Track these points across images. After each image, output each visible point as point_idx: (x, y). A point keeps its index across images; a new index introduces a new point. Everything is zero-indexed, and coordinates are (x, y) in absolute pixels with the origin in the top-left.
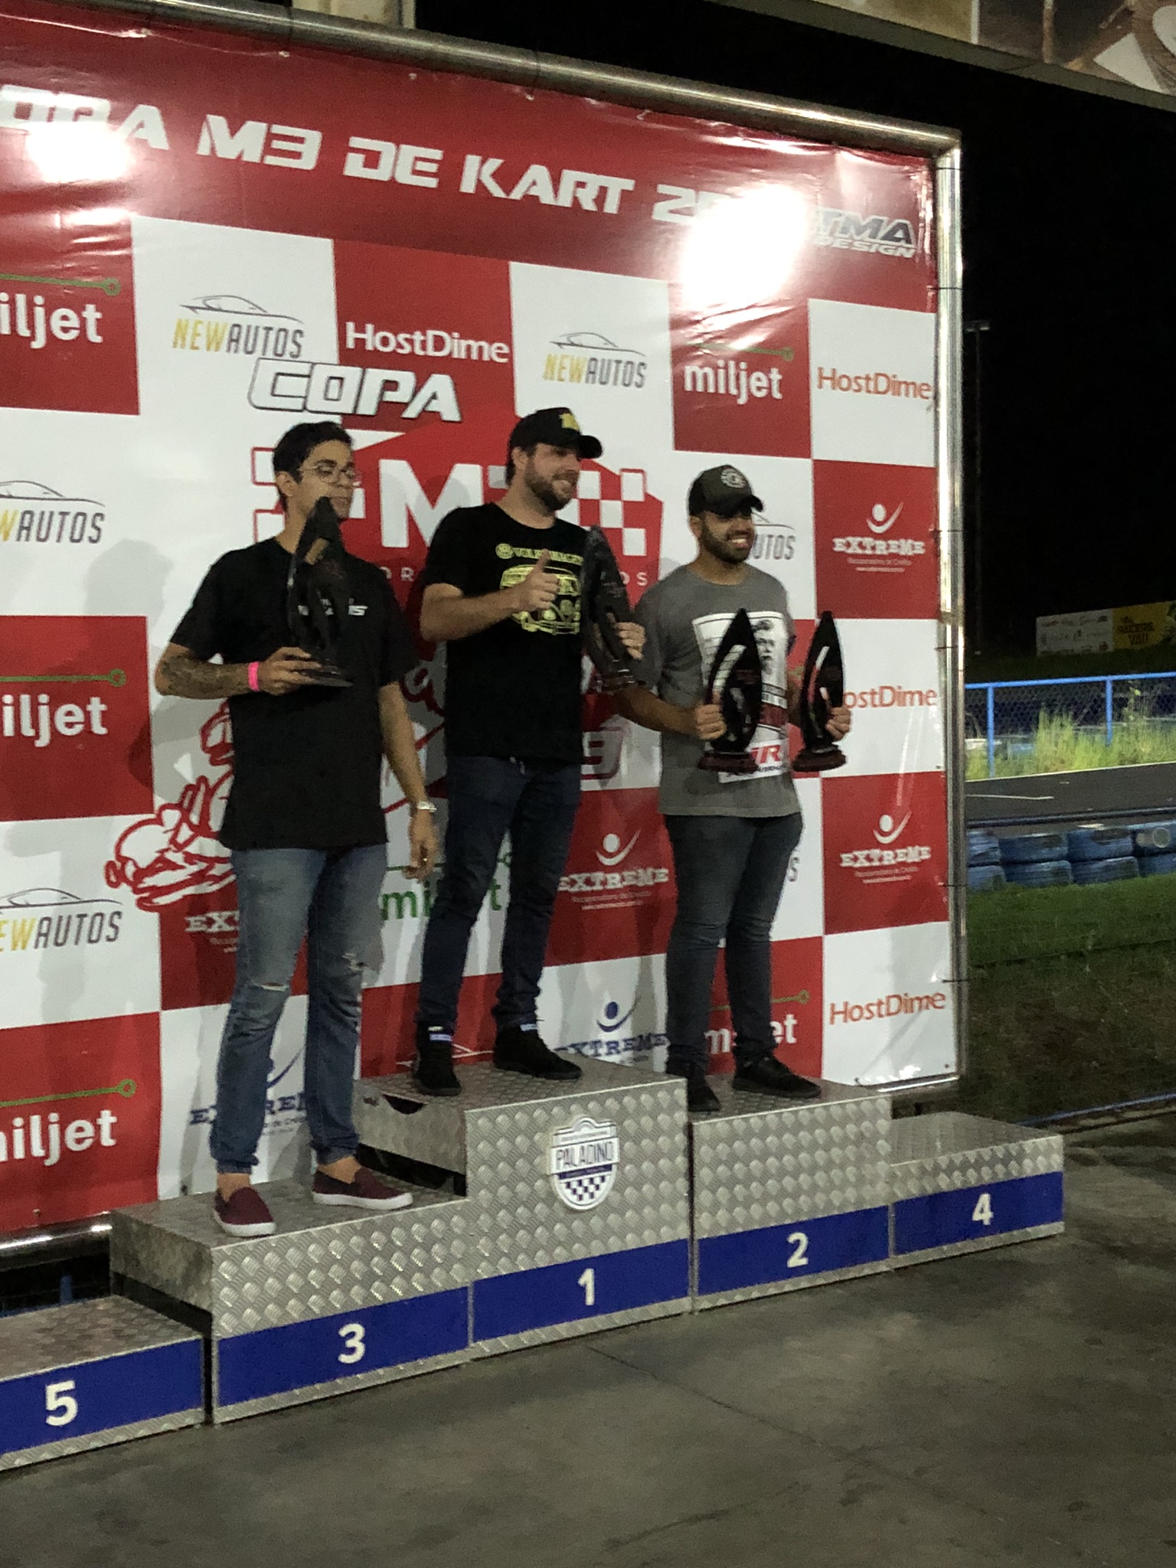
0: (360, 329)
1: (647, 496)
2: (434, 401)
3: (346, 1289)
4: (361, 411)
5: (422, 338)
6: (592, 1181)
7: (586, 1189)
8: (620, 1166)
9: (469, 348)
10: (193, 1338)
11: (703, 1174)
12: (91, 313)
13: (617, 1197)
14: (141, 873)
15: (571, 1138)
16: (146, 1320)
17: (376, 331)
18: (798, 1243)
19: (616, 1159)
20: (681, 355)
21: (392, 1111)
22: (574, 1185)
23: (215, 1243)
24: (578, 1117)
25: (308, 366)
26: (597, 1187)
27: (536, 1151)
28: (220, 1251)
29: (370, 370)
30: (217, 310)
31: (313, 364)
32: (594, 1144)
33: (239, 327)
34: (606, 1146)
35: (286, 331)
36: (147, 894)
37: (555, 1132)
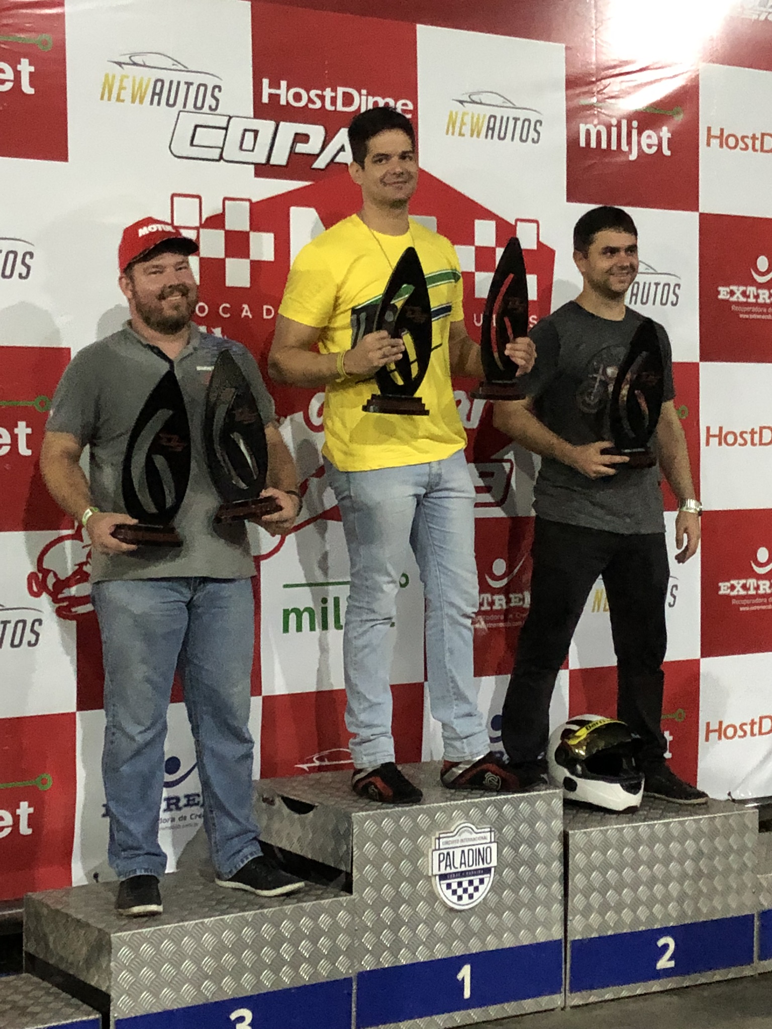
0: (275, 84)
1: (539, 243)
2: (341, 153)
3: (237, 976)
4: (273, 161)
5: (333, 94)
6: (471, 883)
7: (465, 890)
8: (499, 870)
9: (376, 103)
10: (92, 1017)
11: (577, 880)
12: (25, 67)
13: (493, 899)
14: (60, 584)
15: (453, 842)
16: (51, 998)
17: (289, 88)
18: (666, 946)
19: (494, 863)
20: (575, 114)
21: (286, 810)
22: (454, 886)
23: (115, 929)
24: (459, 822)
25: (225, 119)
26: (476, 889)
27: (417, 854)
28: (119, 937)
29: (282, 124)
30: (141, 65)
31: (230, 118)
32: (474, 848)
33: (162, 81)
34: (485, 850)
35: (205, 86)
36: (65, 604)
37: (437, 836)
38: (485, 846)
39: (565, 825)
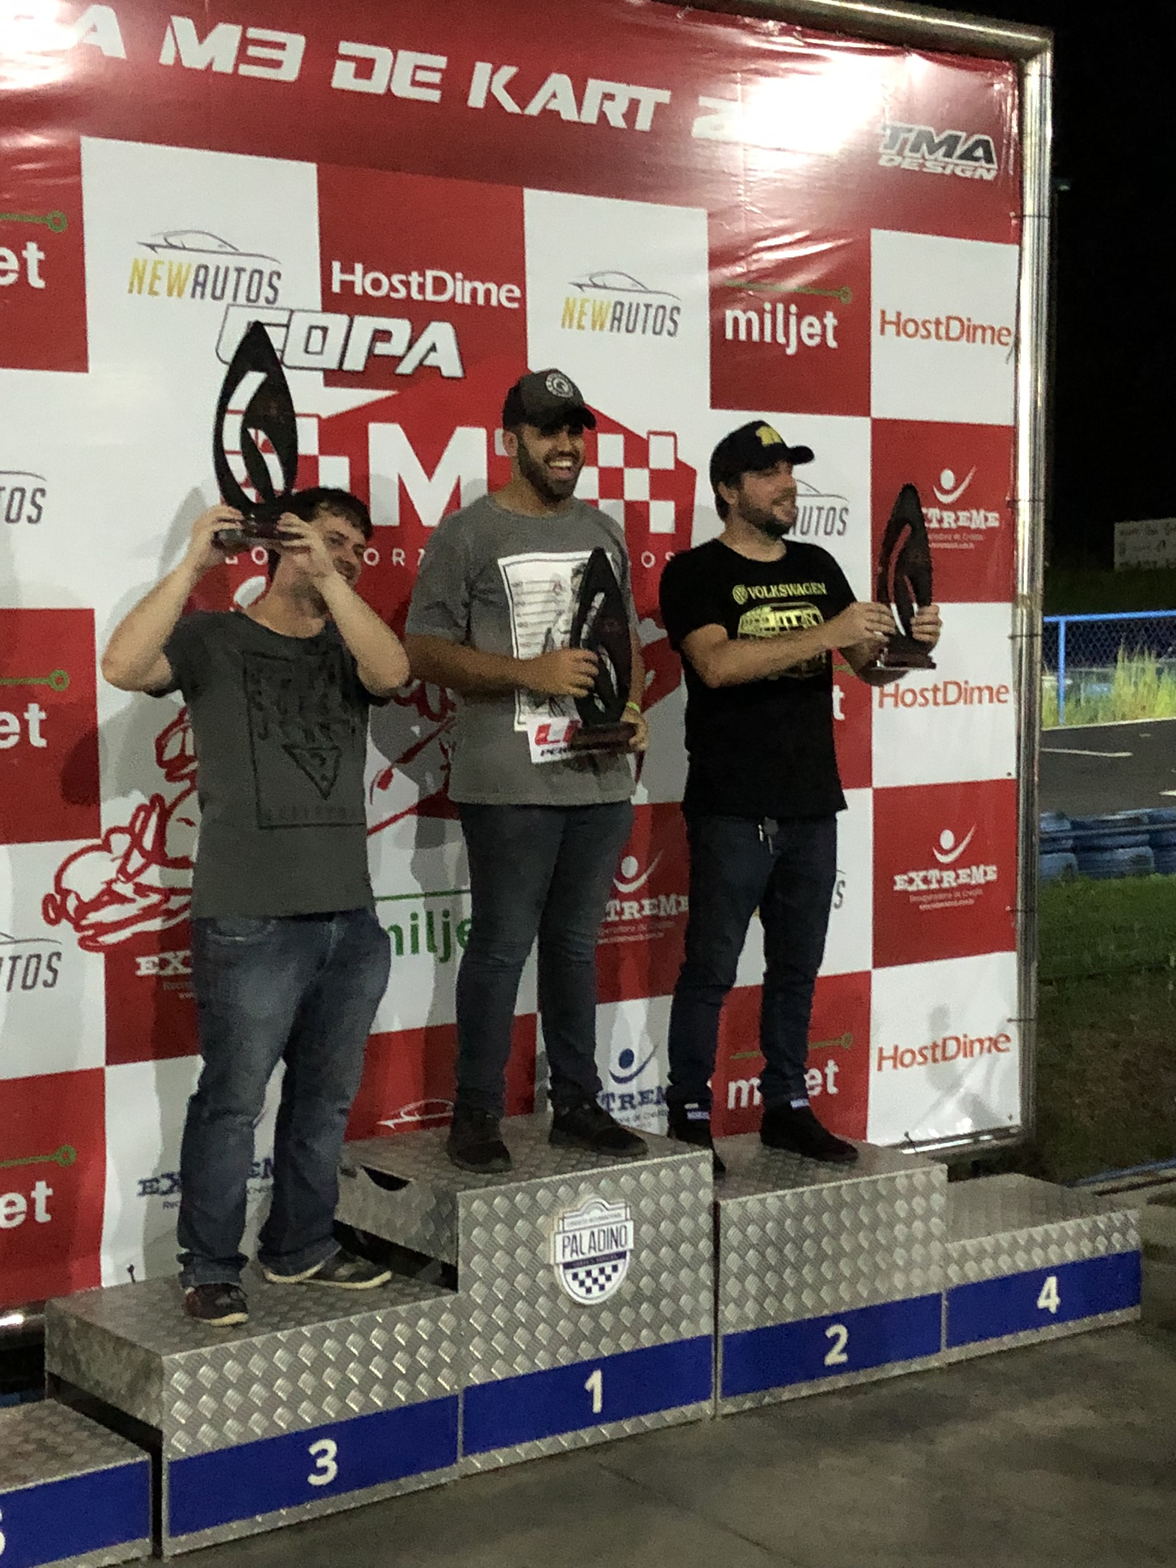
0: (347, 269)
1: (677, 462)
2: (432, 354)
3: (317, 1400)
4: (346, 366)
5: (421, 279)
6: (602, 1271)
7: (595, 1281)
8: (635, 1252)
9: (474, 292)
10: (139, 1459)
11: (731, 1260)
12: (33, 254)
13: (629, 1290)
14: (84, 908)
15: (579, 1222)
17: (365, 274)
18: (837, 1337)
19: (631, 1245)
20: (721, 297)
21: (372, 1185)
22: (582, 1275)
23: (167, 1350)
24: (588, 1197)
25: (286, 314)
26: (609, 1278)
27: (537, 1239)
28: (172, 1359)
29: (357, 318)
30: (180, 248)
31: (292, 312)
32: (605, 1228)
33: (206, 268)
34: (619, 1231)
35: (261, 273)
36: (90, 932)
37: (561, 1215)
38: (619, 1225)
39: (716, 1195)
